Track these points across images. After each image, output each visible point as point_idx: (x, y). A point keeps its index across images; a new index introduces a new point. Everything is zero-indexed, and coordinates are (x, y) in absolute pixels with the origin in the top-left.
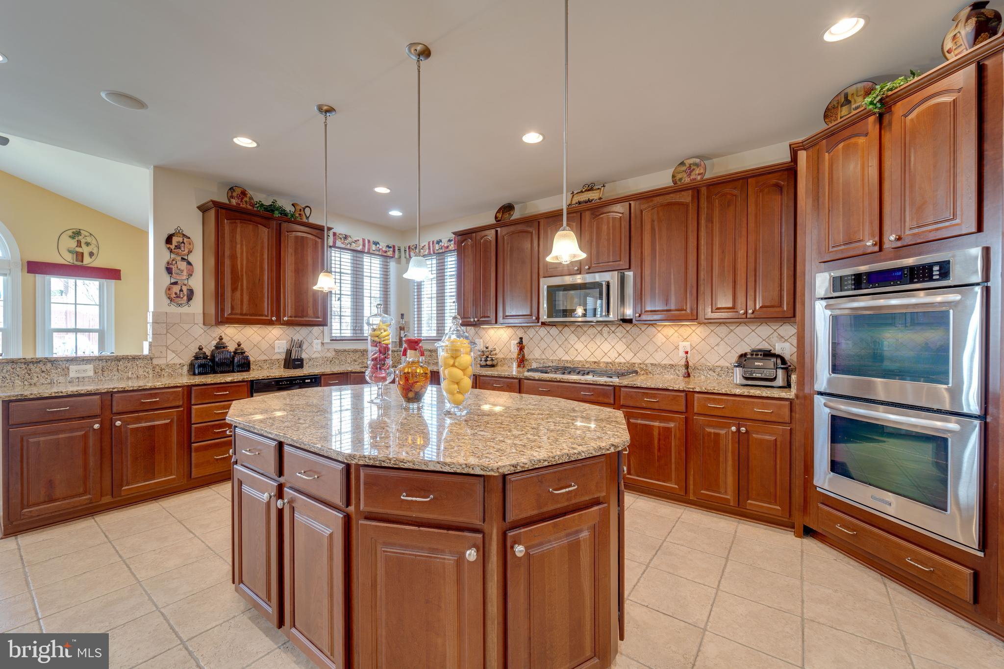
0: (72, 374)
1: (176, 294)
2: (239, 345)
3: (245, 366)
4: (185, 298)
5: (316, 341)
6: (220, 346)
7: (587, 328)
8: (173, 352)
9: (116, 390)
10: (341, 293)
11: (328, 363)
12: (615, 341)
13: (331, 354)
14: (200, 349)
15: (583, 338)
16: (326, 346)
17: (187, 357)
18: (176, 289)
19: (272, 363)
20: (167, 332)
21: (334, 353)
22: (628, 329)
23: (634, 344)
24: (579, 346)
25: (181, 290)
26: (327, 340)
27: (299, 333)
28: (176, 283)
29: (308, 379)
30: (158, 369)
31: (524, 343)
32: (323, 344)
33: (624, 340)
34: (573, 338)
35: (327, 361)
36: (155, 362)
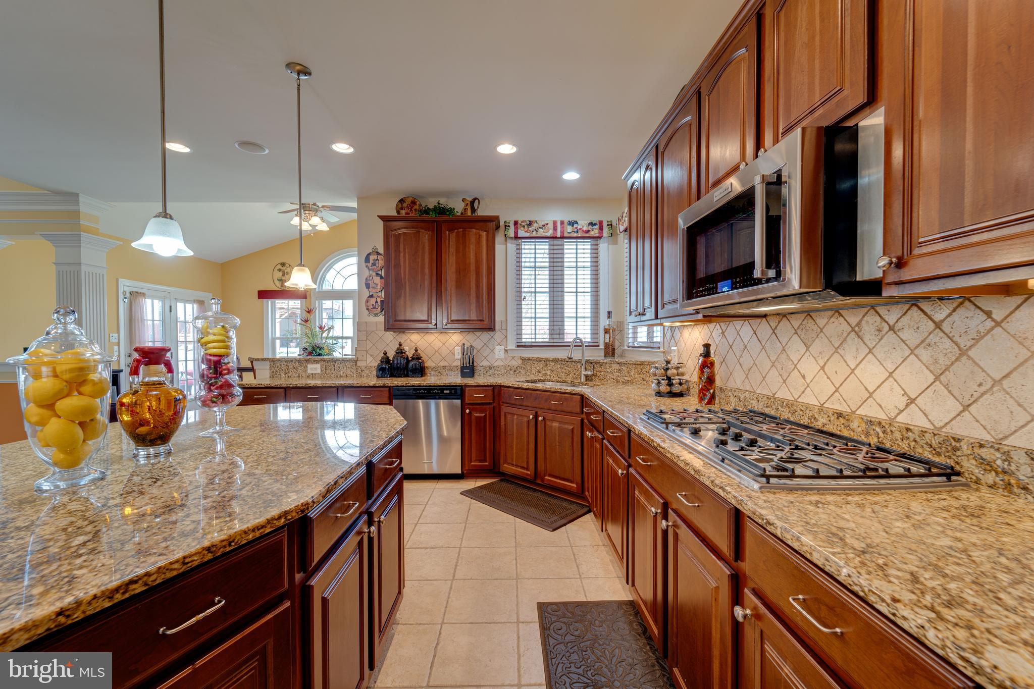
0: (309, 371)
1: (373, 305)
2: (416, 351)
3: (421, 371)
4: (379, 308)
5: (498, 348)
6: (400, 352)
7: (826, 320)
8: (371, 355)
9: (291, 386)
10: (535, 291)
11: (512, 372)
13: (516, 363)
14: (385, 354)
16: (511, 354)
17: (375, 363)
18: (373, 301)
19: (451, 369)
20: (367, 339)
21: (520, 362)
22: (938, 317)
24: (809, 367)
25: (377, 302)
26: (512, 346)
27: (478, 340)
28: (371, 296)
29: (447, 390)
30: (359, 371)
32: (506, 351)
34: (796, 347)
35: (511, 370)
36: (359, 364)
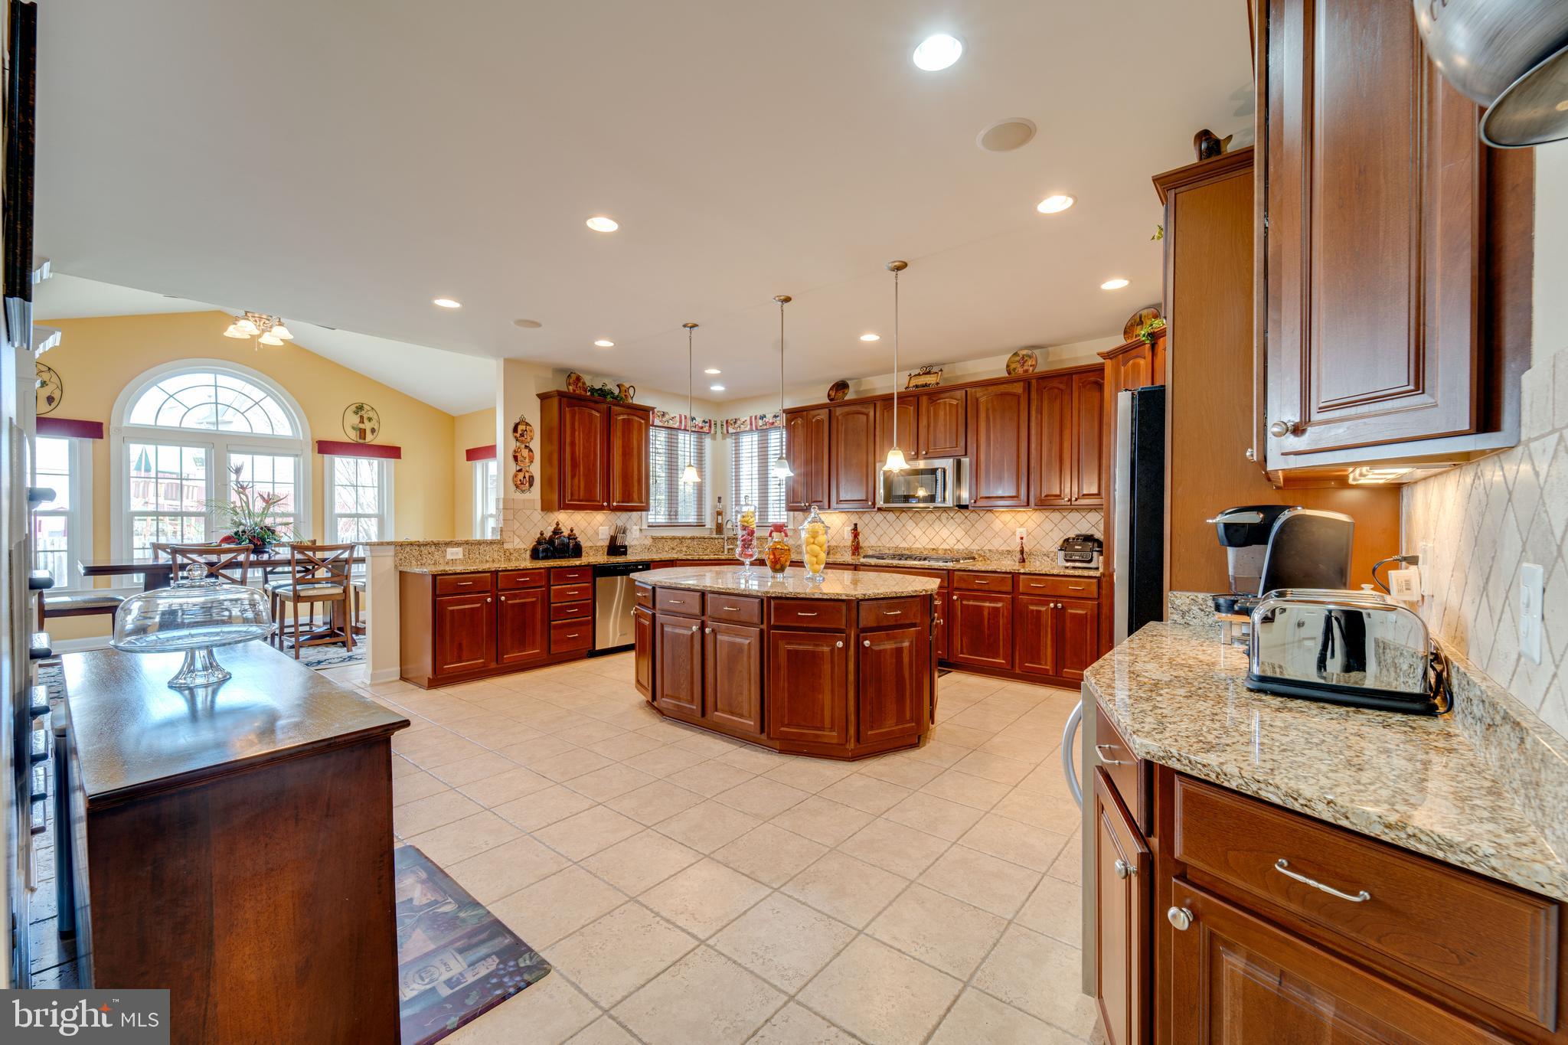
1: (520, 480)
2: (572, 531)
3: (577, 551)
4: (527, 484)
5: (635, 527)
6: (557, 532)
8: (519, 537)
9: (500, 569)
11: (646, 549)
12: (954, 527)
13: (648, 542)
14: (542, 534)
15: (921, 524)
16: (644, 533)
17: (530, 543)
18: (521, 476)
19: (597, 549)
20: (514, 518)
21: (651, 540)
22: (964, 515)
23: (973, 529)
24: (917, 532)
25: (524, 477)
26: (645, 527)
27: (622, 519)
28: (520, 470)
29: (639, 565)
30: (507, 554)
31: (859, 529)
32: (641, 530)
33: (963, 526)
34: (910, 525)
35: (645, 547)
36: (506, 546)
